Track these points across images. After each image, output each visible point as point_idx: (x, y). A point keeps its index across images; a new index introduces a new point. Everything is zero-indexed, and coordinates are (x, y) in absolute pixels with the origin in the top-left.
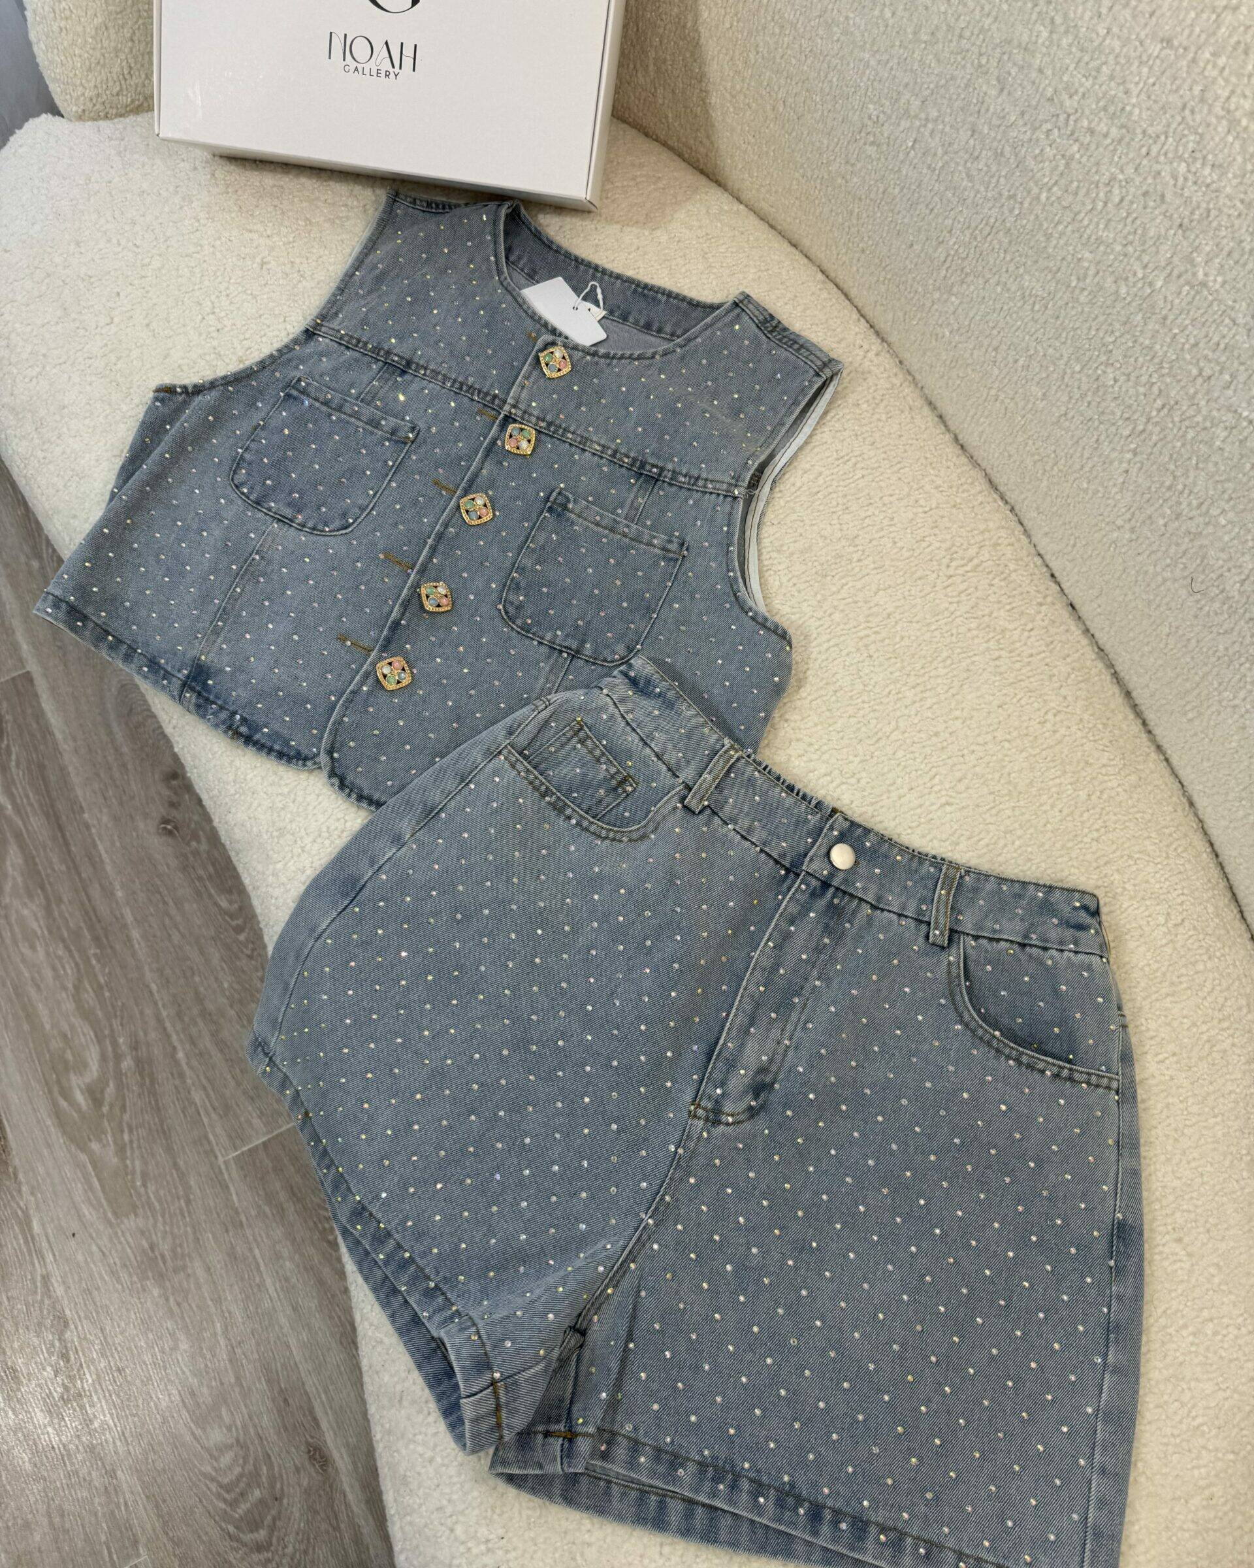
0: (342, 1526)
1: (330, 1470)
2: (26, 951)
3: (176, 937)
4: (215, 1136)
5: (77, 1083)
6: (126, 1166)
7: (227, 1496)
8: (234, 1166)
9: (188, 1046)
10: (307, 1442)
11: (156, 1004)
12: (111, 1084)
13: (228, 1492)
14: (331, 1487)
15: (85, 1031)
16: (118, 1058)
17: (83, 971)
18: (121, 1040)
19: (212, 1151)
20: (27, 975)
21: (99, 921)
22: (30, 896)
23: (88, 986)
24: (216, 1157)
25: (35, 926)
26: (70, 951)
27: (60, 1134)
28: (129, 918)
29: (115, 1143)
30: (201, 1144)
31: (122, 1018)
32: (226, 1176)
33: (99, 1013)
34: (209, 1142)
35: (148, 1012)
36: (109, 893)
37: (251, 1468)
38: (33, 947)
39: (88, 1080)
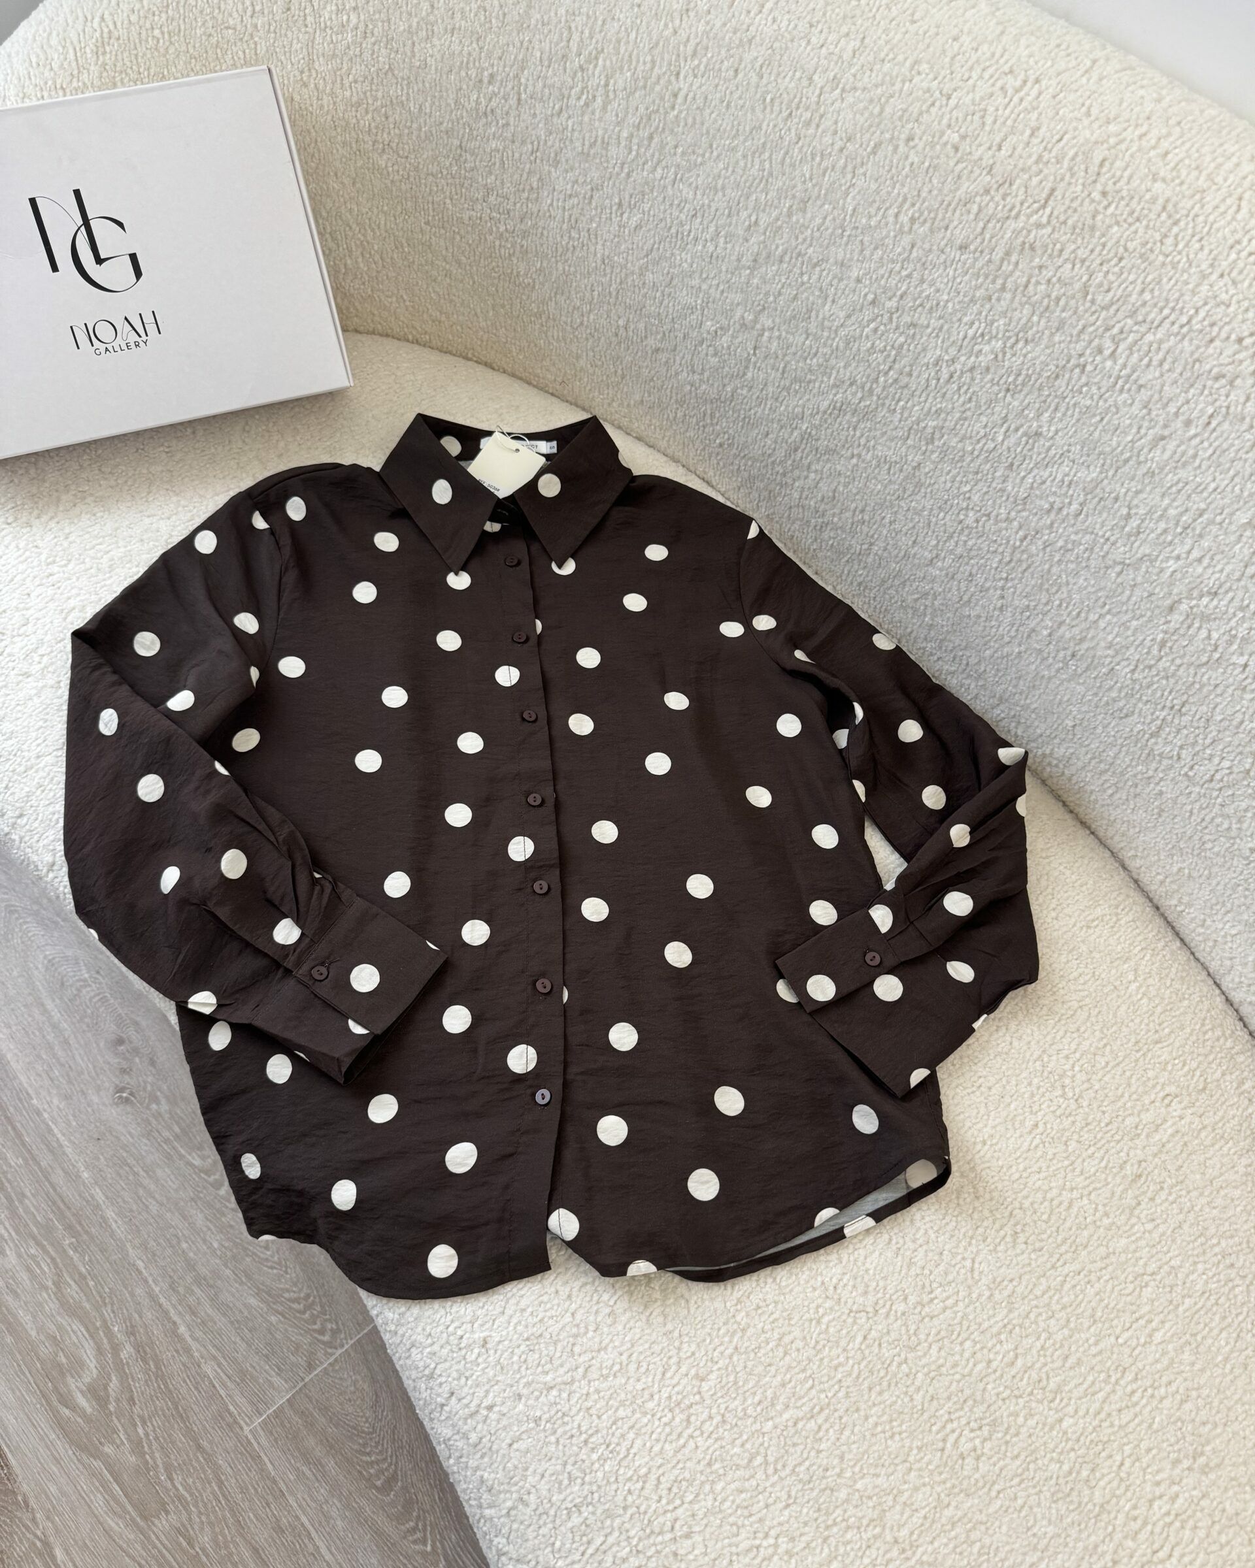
3: (154, 1208)
4: (236, 1405)
5: (75, 1387)
6: (147, 1462)
8: (262, 1433)
9: (188, 1317)
11: (146, 1281)
12: (114, 1378)
15: (74, 1327)
17: (60, 1265)
18: (116, 1329)
19: (236, 1422)
21: (69, 1208)
23: (69, 1280)
24: (241, 1428)
26: (43, 1248)
27: (67, 1447)
28: (100, 1197)
29: (129, 1439)
30: (223, 1419)
31: (112, 1304)
32: (255, 1445)
33: (87, 1306)
34: (230, 1414)
36: (73, 1177)
39: (87, 1380)
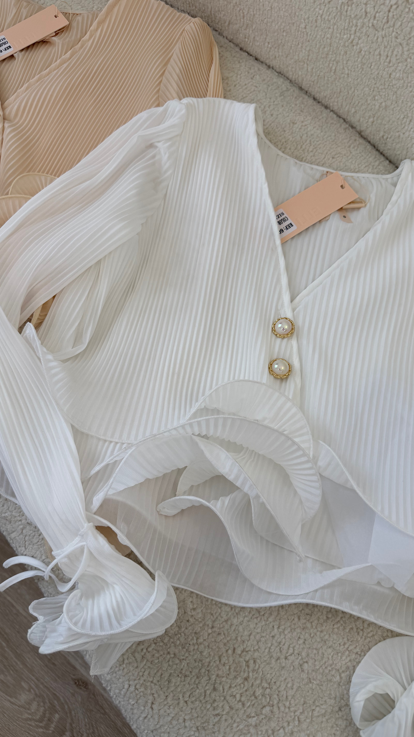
0: (107, 711)
1: (90, 687)
7: (41, 724)
10: (72, 679)
13: (41, 722)
14: (94, 695)
37: (49, 704)
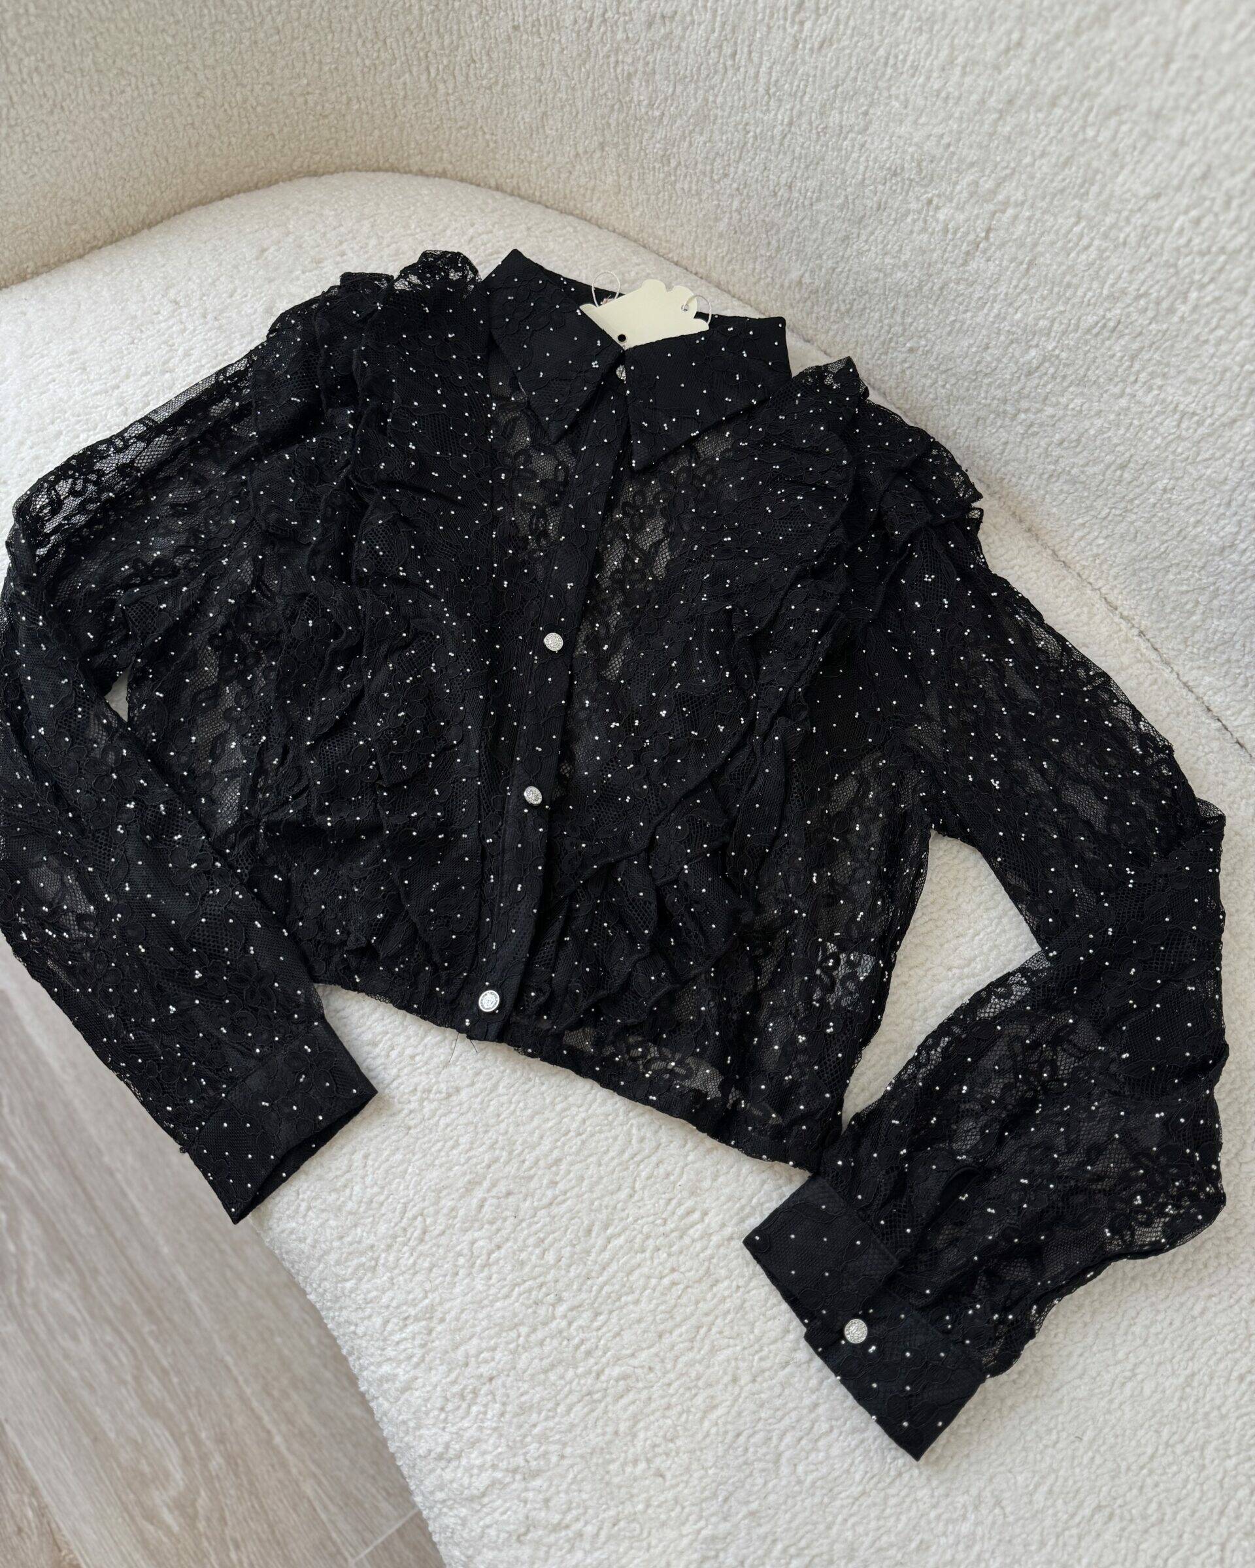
2: (68, 1344)
4: (339, 1533)
5: (159, 1499)
9: (283, 1426)
11: (236, 1381)
12: (203, 1493)
15: (157, 1430)
16: (204, 1458)
17: (140, 1356)
18: (203, 1435)
19: (339, 1552)
20: (74, 1374)
22: (59, 1272)
23: (149, 1373)
24: (345, 1560)
25: (71, 1310)
26: (121, 1335)
28: (182, 1277)
30: (326, 1549)
31: (199, 1407)
34: (333, 1542)
35: (229, 1392)
38: (75, 1338)
39: (173, 1493)
